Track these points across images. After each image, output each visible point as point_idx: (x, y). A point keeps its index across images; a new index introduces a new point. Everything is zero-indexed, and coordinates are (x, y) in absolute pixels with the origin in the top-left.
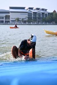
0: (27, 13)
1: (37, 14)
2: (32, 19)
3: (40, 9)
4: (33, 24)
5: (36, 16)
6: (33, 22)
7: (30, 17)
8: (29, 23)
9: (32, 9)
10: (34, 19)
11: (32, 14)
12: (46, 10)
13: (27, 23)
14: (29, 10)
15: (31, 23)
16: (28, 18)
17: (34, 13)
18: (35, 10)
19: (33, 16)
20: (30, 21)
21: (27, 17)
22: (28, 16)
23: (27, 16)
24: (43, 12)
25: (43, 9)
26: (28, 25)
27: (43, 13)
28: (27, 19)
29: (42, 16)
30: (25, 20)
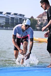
0: (5, 18)
1: (15, 19)
2: (9, 24)
3: (18, 15)
4: (11, 29)
5: (13, 21)
6: (11, 27)
7: (8, 22)
8: (6, 28)
9: (9, 14)
10: (11, 24)
11: (9, 19)
12: (24, 16)
13: (4, 28)
14: (7, 15)
15: (9, 28)
16: (6, 23)
17: (11, 18)
18: (12, 15)
19: (11, 21)
20: (7, 26)
21: (4, 22)
22: (6, 20)
23: (4, 20)
24: (20, 17)
25: (20, 15)
26: (5, 29)
27: (20, 19)
28: (4, 24)
29: (20, 21)
30: (3, 24)
